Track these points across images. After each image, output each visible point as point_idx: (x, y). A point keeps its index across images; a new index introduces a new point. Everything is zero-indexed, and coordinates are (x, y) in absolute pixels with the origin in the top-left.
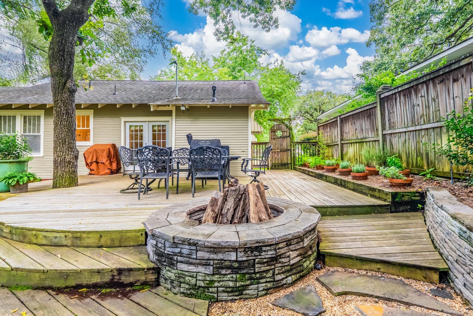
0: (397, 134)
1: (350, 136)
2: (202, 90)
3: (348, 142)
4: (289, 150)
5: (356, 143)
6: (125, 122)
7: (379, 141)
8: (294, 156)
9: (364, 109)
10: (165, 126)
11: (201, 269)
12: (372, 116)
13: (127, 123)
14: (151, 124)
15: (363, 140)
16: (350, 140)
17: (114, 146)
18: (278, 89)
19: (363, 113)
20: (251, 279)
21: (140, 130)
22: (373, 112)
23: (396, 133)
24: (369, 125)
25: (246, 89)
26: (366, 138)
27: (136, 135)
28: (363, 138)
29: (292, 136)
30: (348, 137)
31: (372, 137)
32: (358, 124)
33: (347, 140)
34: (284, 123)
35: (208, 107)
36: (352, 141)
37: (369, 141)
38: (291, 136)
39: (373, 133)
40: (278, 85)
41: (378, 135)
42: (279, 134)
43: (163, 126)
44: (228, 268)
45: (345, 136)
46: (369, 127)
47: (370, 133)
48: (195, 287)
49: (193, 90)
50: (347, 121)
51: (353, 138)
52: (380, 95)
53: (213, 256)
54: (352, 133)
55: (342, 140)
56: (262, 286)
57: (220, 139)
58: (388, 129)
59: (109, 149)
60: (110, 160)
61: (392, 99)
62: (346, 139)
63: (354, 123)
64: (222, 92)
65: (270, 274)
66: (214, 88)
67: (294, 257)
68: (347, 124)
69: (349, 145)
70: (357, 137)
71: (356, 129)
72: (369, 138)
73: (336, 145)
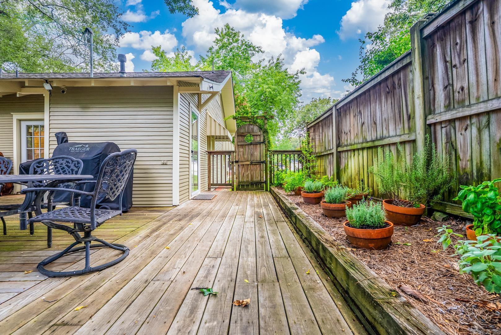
0: (474, 120)
1: (352, 138)
3: (349, 148)
4: (263, 162)
5: (363, 149)
6: (20, 121)
7: (414, 141)
8: (271, 172)
9: (379, 79)
12: (397, 90)
15: (377, 143)
16: (351, 145)
18: (271, 90)
19: (377, 88)
22: (400, 79)
23: (470, 117)
24: (390, 110)
26: (382, 138)
28: (377, 140)
29: (269, 142)
30: (349, 141)
31: (396, 136)
32: (366, 113)
33: (347, 146)
34: (257, 123)
36: (355, 147)
37: (389, 145)
38: (266, 143)
39: (401, 126)
40: (271, 86)
41: (411, 129)
42: (249, 138)
45: (344, 137)
46: (391, 115)
47: (391, 127)
50: (348, 112)
51: (356, 141)
52: (421, 31)
54: (356, 131)
55: (338, 146)
58: (442, 110)
61: (461, 26)
62: (346, 143)
63: (360, 112)
68: (348, 116)
69: (349, 153)
70: (365, 138)
71: (363, 124)
72: (389, 137)
73: (330, 154)
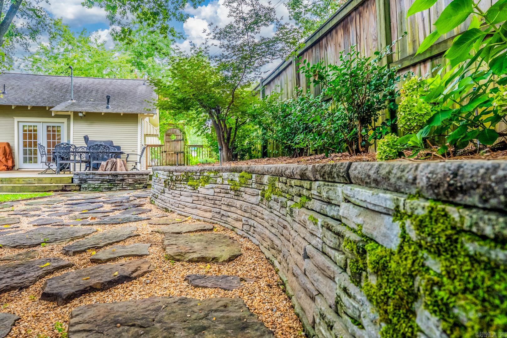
2: (97, 91)
4: (182, 152)
6: (18, 122)
8: (187, 158)
10: (60, 127)
11: (96, 182)
13: (20, 123)
14: (45, 125)
17: (8, 144)
20: (114, 185)
21: (34, 130)
25: (143, 92)
27: (30, 135)
29: (186, 140)
35: (103, 114)
38: (184, 140)
42: (173, 137)
43: (58, 127)
44: (106, 181)
48: (94, 188)
49: (88, 92)
53: (100, 178)
56: (117, 188)
57: (112, 140)
59: (5, 147)
60: (6, 157)
64: (118, 95)
65: (121, 185)
66: (108, 97)
67: (131, 181)
